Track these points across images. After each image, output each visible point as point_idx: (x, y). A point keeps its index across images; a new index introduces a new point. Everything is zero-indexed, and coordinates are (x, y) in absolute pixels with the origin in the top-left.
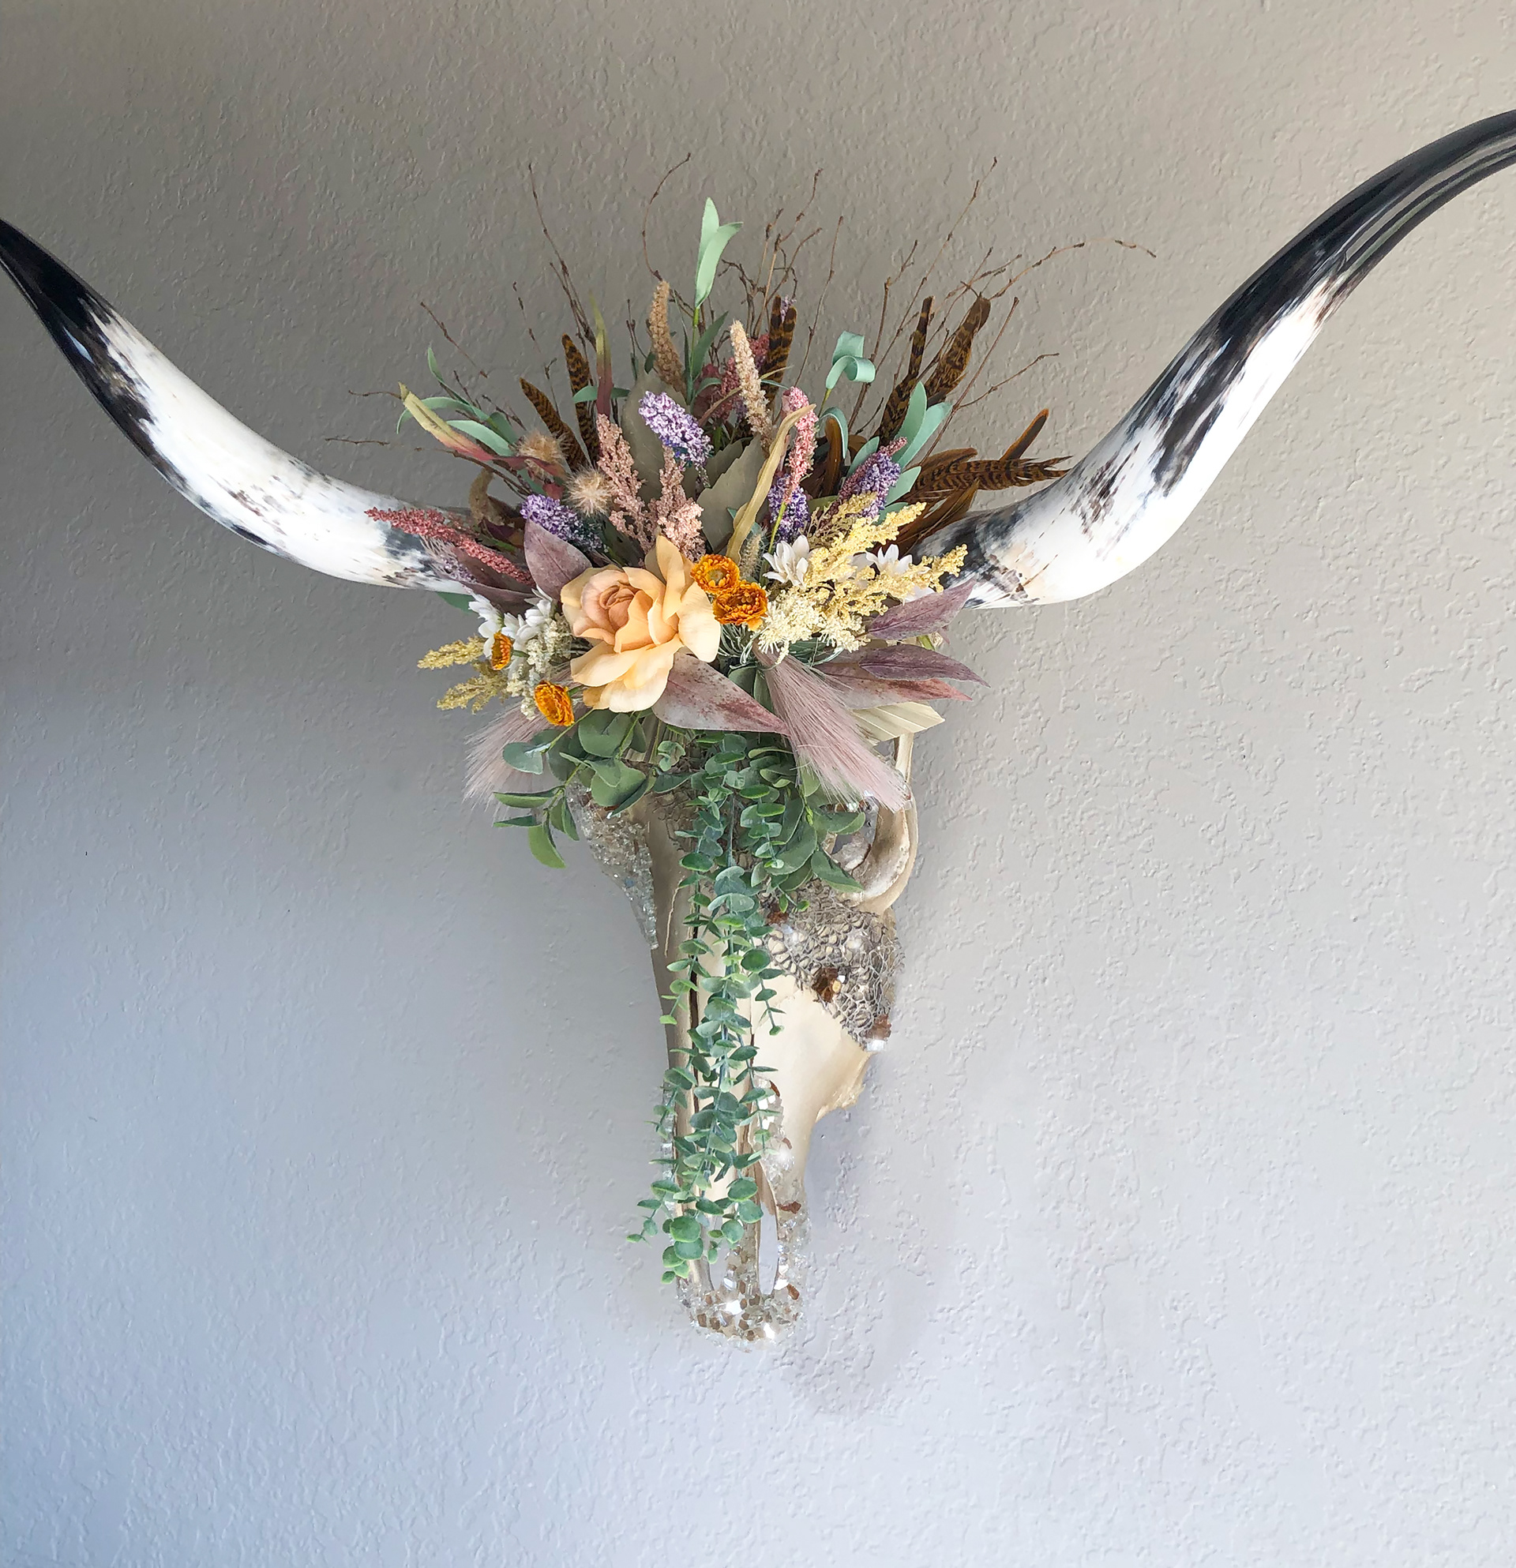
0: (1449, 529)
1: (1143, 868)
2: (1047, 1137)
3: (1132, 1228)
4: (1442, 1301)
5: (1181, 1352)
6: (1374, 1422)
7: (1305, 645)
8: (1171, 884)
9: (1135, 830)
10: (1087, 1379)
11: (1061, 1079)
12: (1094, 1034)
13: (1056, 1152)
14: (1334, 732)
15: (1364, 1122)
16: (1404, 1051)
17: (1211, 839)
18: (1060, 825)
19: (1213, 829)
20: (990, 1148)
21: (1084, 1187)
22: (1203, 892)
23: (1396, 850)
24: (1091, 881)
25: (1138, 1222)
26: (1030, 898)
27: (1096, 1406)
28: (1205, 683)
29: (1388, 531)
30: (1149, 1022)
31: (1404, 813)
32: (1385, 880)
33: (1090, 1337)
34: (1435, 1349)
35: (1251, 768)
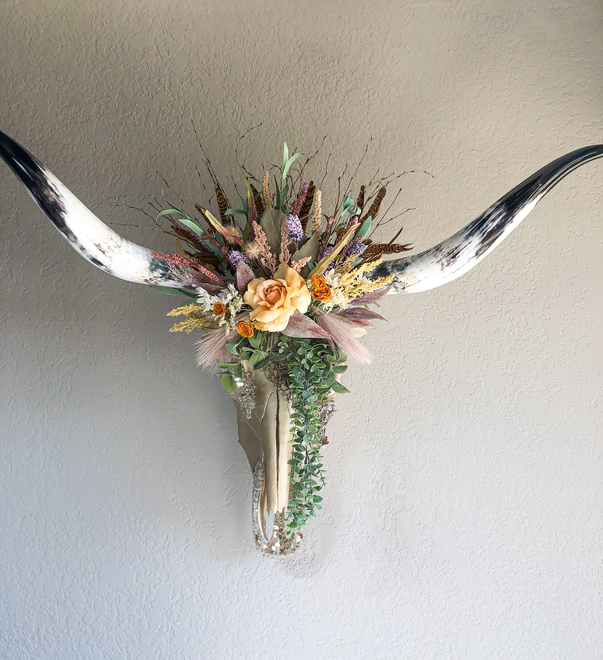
0: (493, 271)
1: (401, 381)
2: (373, 473)
3: (404, 500)
4: (503, 510)
5: (423, 538)
6: (484, 550)
7: (450, 307)
8: (410, 386)
9: (398, 369)
10: (392, 551)
11: (376, 453)
12: (387, 437)
13: (376, 478)
14: (461, 335)
15: (477, 458)
16: (488, 435)
17: (423, 371)
18: (371, 368)
19: (423, 368)
20: (353, 479)
21: (387, 488)
22: (421, 388)
23: (482, 372)
24: (384, 387)
25: (406, 498)
26: (362, 393)
27: (396, 559)
28: (418, 320)
29: (475, 270)
30: (405, 432)
31: (484, 360)
32: (479, 382)
33: (392, 537)
34: (501, 524)
35: (435, 347)
